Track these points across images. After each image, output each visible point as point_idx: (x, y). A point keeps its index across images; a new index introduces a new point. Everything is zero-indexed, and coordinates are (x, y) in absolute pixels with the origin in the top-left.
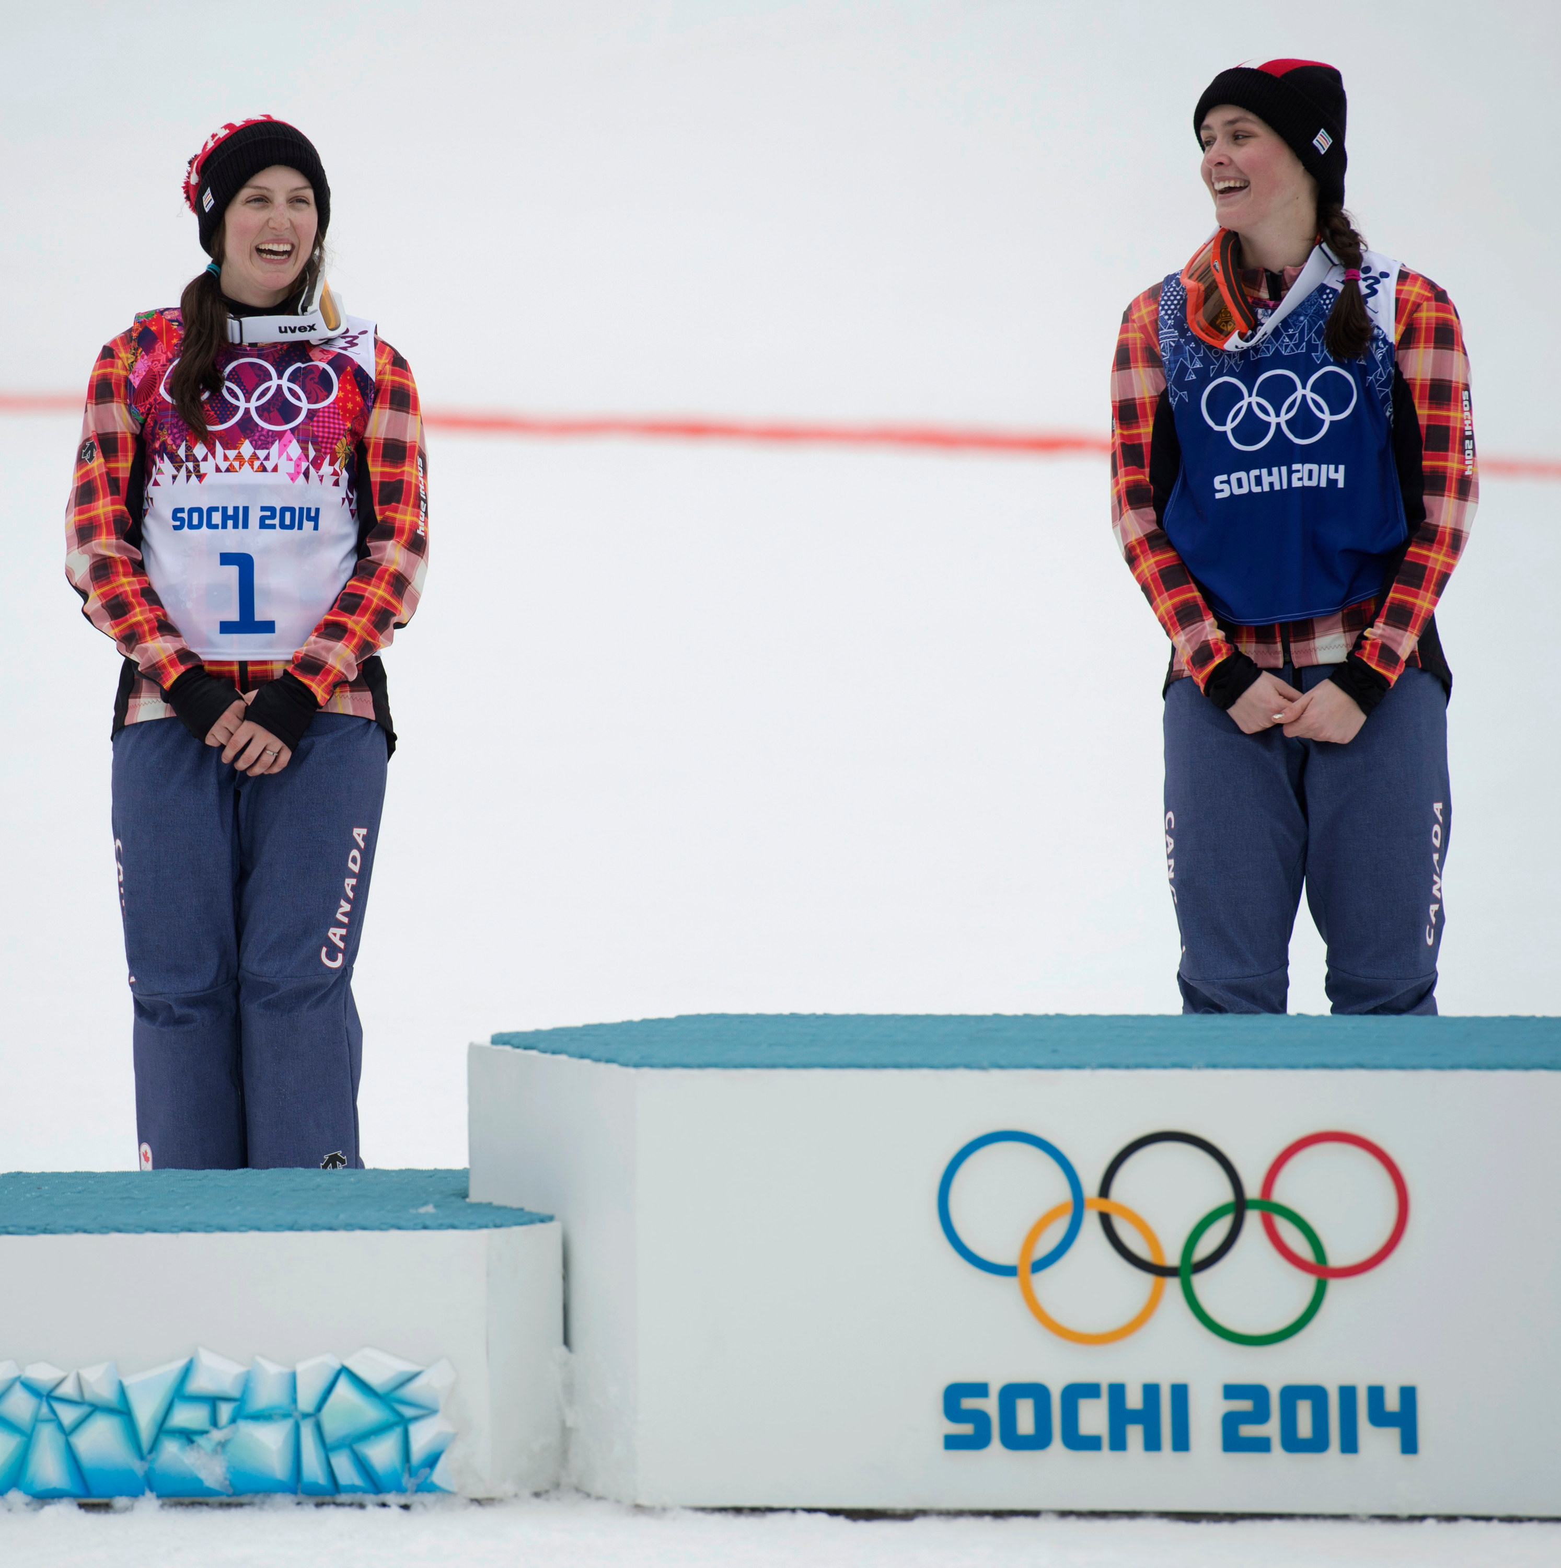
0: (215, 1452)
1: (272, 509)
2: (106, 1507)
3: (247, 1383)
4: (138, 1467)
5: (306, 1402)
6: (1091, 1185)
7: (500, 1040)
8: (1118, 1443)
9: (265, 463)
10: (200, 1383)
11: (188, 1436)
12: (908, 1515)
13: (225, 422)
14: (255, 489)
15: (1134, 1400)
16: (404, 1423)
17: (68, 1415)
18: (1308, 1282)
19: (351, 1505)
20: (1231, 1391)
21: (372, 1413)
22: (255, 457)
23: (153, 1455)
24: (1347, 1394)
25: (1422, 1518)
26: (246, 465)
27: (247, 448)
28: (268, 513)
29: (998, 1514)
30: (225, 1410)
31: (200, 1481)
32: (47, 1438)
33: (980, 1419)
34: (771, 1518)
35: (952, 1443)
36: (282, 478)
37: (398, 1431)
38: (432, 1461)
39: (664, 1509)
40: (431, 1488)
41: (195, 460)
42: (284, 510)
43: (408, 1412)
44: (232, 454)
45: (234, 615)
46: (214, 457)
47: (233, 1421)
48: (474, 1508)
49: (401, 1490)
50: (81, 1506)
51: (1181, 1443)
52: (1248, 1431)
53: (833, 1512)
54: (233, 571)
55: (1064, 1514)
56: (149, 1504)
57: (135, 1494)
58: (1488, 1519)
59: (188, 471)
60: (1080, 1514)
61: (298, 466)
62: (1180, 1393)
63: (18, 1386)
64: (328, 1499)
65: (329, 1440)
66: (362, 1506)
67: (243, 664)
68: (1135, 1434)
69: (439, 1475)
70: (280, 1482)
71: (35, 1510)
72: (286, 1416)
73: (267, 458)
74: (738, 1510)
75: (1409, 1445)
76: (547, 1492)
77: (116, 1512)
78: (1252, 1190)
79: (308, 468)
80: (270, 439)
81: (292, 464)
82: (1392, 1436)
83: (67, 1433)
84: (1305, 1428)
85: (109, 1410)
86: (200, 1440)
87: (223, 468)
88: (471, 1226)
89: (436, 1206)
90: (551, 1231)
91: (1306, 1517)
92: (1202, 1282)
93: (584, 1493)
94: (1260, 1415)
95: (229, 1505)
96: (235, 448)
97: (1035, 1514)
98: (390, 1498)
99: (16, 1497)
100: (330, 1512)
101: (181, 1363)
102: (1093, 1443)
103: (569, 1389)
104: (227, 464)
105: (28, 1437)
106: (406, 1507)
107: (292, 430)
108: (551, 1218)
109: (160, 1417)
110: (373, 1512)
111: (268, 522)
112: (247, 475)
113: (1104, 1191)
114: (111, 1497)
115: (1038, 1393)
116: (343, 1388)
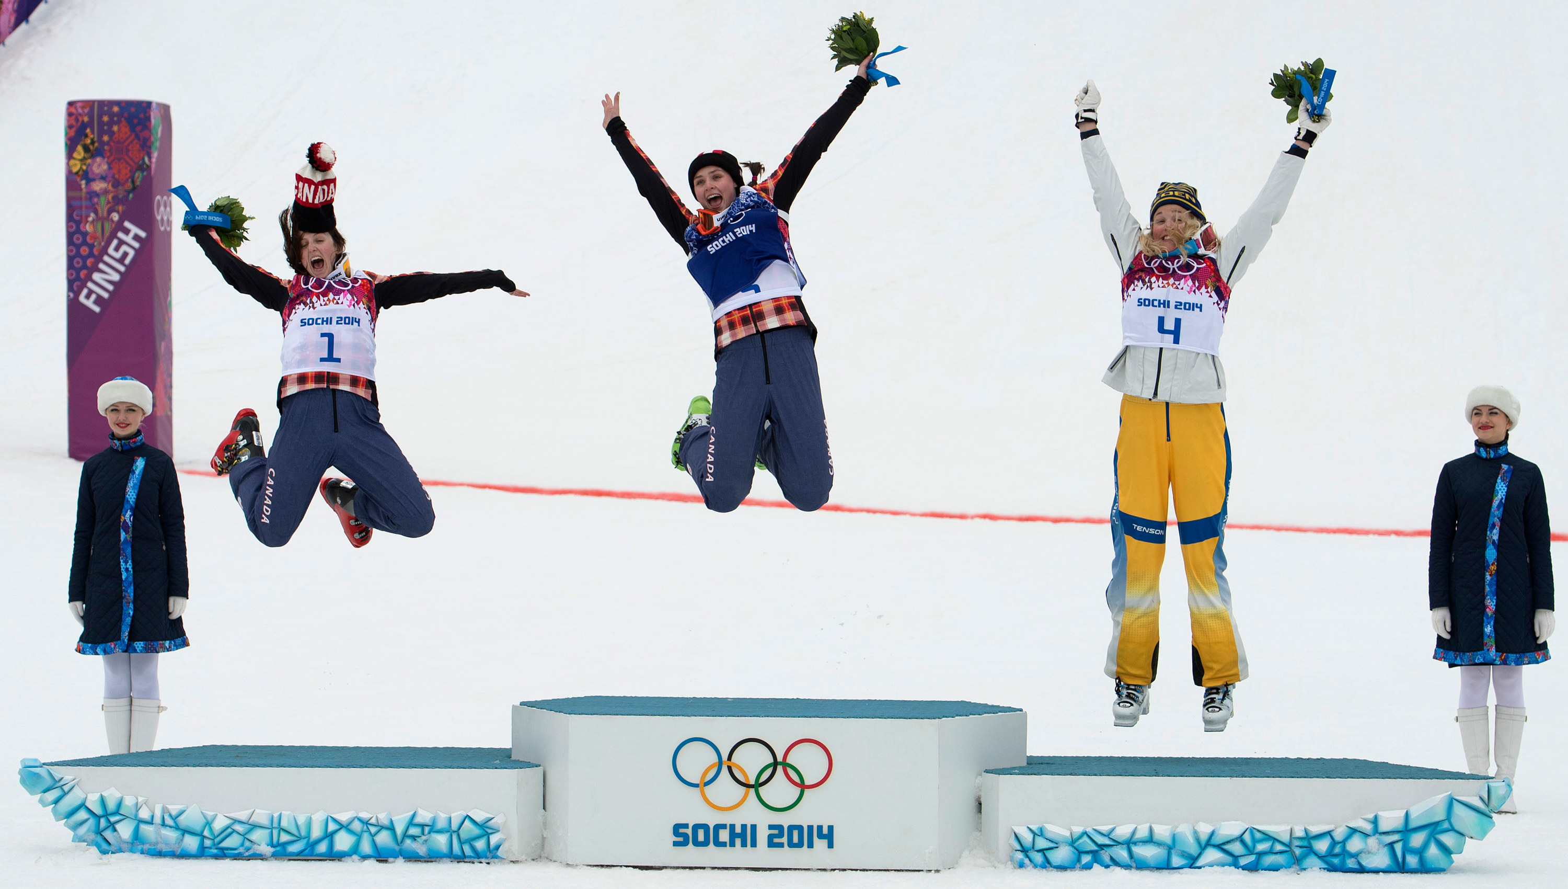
0: (423, 843)
1: (341, 318)
2: (386, 861)
3: (434, 820)
4: (397, 848)
5: (454, 826)
6: (725, 757)
7: (522, 704)
8: (732, 844)
9: (338, 301)
10: (418, 820)
11: (414, 838)
12: (660, 868)
13: (323, 287)
14: (334, 311)
15: (738, 830)
16: (488, 835)
17: (373, 830)
18: (798, 790)
19: (469, 862)
20: (771, 827)
21: (476, 831)
22: (334, 299)
23: (402, 844)
24: (810, 828)
25: (834, 870)
26: (331, 302)
27: (331, 296)
28: (340, 319)
29: (691, 868)
30: (427, 829)
31: (418, 853)
32: (366, 836)
33: (686, 836)
34: (613, 868)
35: (676, 844)
36: (345, 306)
37: (486, 837)
38: (497, 848)
39: (577, 865)
40: (497, 857)
41: (313, 303)
42: (345, 318)
43: (490, 831)
44: (326, 299)
45: (326, 356)
46: (320, 300)
47: (429, 833)
48: (512, 864)
49: (486, 858)
50: (377, 861)
51: (754, 844)
52: (776, 840)
53: (635, 867)
54: (326, 339)
55: (713, 868)
56: (400, 861)
57: (396, 857)
58: (856, 870)
59: (310, 307)
60: (719, 868)
61: (351, 302)
62: (754, 827)
63: (356, 819)
64: (461, 860)
65: (462, 840)
66: (473, 863)
67: (328, 373)
68: (738, 841)
69: (499, 853)
70: (445, 854)
71: (362, 862)
72: (448, 831)
73: (339, 299)
74: (602, 866)
75: (831, 845)
76: (537, 859)
77: (389, 863)
78: (780, 759)
79: (354, 304)
80: (340, 292)
81: (349, 302)
82: (825, 842)
83: (373, 836)
84: (796, 839)
85: (387, 828)
86: (418, 839)
87: (323, 304)
88: (512, 768)
89: (500, 761)
90: (540, 769)
91: (795, 869)
92: (762, 790)
93: (549, 859)
94: (781, 835)
95: (428, 861)
96: (326, 297)
97: (704, 868)
98: (483, 860)
99: (355, 857)
100: (462, 864)
101: (412, 813)
102: (723, 844)
103: (545, 824)
104: (324, 303)
105: (359, 837)
106: (488, 863)
107: (348, 290)
108: (540, 766)
109: (404, 832)
110: (477, 864)
111: (339, 322)
112: (332, 306)
113: (729, 758)
114: (387, 858)
115: (705, 827)
116: (467, 822)
